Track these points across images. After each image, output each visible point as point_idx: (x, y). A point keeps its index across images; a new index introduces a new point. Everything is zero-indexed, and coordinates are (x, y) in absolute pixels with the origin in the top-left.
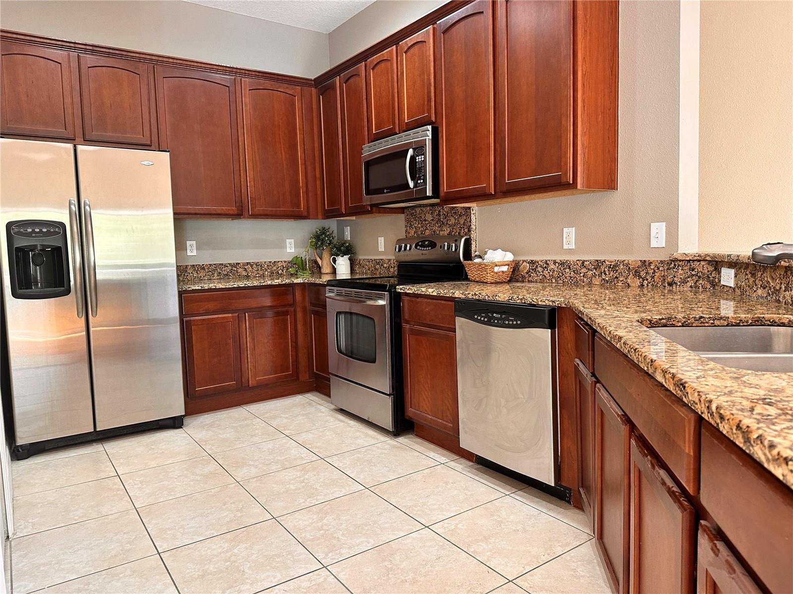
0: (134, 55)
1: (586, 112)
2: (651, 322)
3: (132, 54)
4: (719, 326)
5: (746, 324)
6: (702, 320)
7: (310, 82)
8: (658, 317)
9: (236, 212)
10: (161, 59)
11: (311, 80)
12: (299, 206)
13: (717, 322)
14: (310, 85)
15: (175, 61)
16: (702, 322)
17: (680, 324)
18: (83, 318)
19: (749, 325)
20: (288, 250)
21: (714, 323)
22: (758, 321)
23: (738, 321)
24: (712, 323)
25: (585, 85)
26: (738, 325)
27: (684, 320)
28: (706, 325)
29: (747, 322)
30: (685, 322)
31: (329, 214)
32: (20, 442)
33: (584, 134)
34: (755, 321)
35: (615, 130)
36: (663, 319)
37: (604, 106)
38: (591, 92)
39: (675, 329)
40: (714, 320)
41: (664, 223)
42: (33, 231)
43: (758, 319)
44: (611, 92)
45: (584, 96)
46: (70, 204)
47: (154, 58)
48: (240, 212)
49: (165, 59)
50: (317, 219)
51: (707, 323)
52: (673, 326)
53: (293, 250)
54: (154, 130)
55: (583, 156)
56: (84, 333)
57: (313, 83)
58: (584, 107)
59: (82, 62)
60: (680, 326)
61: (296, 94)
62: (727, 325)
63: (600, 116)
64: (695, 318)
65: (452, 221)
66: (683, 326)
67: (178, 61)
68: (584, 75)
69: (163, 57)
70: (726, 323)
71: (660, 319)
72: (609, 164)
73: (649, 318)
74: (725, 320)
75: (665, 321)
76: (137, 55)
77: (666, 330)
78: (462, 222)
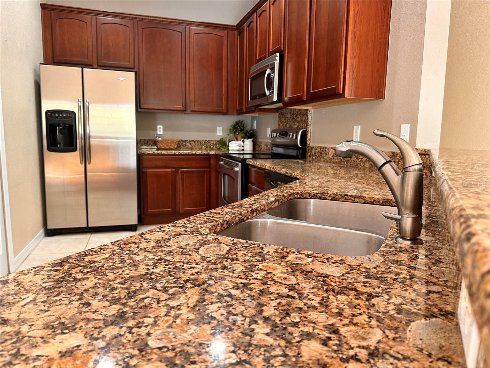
0: (126, 15)
1: (356, 41)
2: (310, 195)
3: (125, 15)
4: (358, 203)
5: (377, 203)
6: (346, 197)
7: (234, 27)
8: (315, 192)
9: (182, 109)
10: (141, 17)
11: (234, 26)
12: (222, 106)
13: (356, 200)
14: (234, 29)
15: (150, 18)
16: (346, 199)
17: (330, 198)
18: (83, 165)
19: (380, 205)
20: (218, 134)
21: (354, 200)
22: (387, 202)
23: (372, 201)
24: (353, 200)
25: (357, 21)
26: (372, 203)
27: (333, 196)
28: (349, 201)
29: (379, 202)
30: (334, 197)
31: (240, 112)
32: (49, 227)
33: (353, 57)
34: (385, 202)
35: (385, 54)
36: (318, 193)
37: (375, 36)
38: (363, 27)
39: (327, 202)
40: (354, 198)
41: (409, 125)
42: (59, 116)
43: (387, 201)
44: (383, 25)
45: (355, 29)
46: (78, 101)
47: (137, 17)
48: (184, 109)
49: (144, 17)
50: (233, 115)
51: (350, 199)
52: (326, 199)
53: (221, 134)
54: (136, 60)
55: (351, 73)
56: (84, 175)
57: (236, 28)
58: (355, 37)
59: (98, 21)
60: (330, 200)
61: (224, 36)
62: (364, 203)
63: (371, 44)
64: (341, 195)
65: (299, 119)
66: (332, 200)
67: (152, 18)
68: (355, 14)
69: (142, 16)
70: (363, 201)
71: (317, 194)
72: (378, 80)
73: (309, 192)
74: (363, 199)
75: (320, 195)
76: (128, 16)
77: (321, 202)
78: (304, 120)
